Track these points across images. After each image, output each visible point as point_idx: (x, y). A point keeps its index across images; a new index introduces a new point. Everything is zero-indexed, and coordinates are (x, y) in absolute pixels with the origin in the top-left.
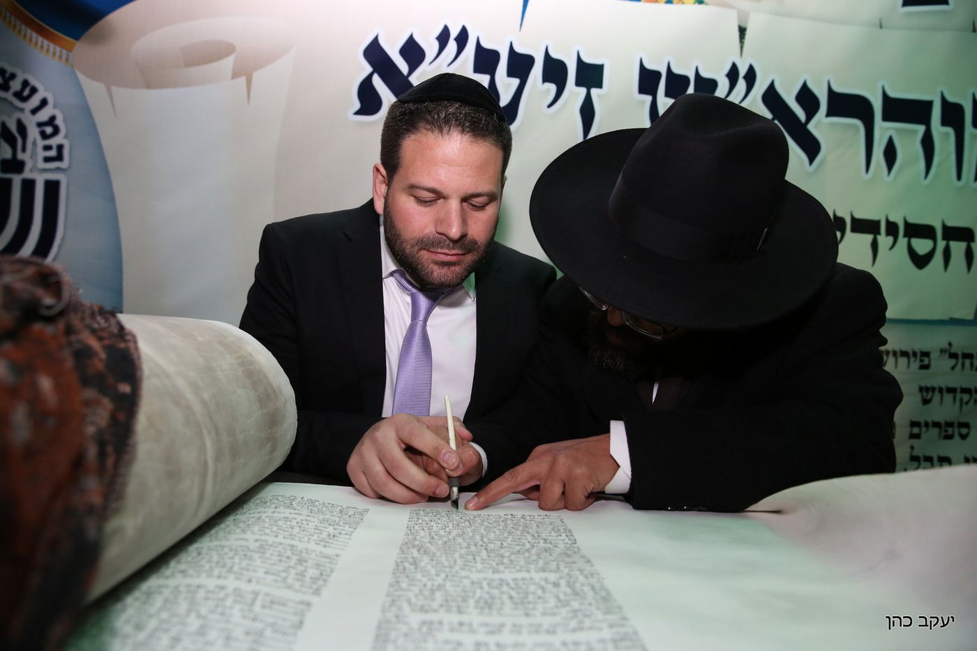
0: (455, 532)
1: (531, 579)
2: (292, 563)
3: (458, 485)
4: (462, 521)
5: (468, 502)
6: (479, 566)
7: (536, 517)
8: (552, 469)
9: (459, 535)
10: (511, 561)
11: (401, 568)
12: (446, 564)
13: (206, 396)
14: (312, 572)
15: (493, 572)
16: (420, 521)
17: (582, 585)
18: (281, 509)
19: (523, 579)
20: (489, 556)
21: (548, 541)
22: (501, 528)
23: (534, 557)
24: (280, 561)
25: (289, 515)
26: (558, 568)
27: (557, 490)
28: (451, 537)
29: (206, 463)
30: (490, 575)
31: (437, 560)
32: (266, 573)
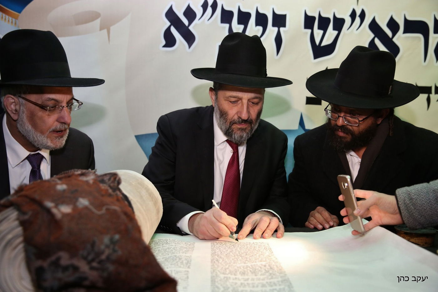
0: (229, 250)
1: (257, 264)
2: (178, 260)
4: (231, 246)
6: (239, 262)
7: (258, 243)
9: (231, 252)
10: (250, 259)
11: (213, 261)
12: (228, 262)
14: (185, 262)
15: (244, 264)
17: (274, 265)
18: (165, 245)
19: (254, 265)
20: (242, 258)
22: (245, 248)
23: (258, 257)
24: (174, 261)
25: (169, 247)
26: (266, 260)
28: (228, 252)
30: (243, 265)
31: (225, 261)
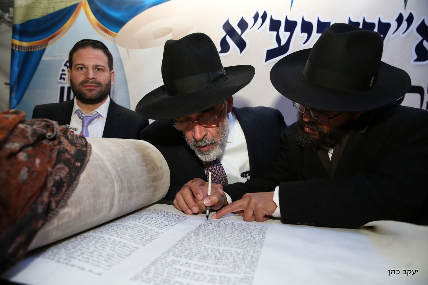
2: (142, 233)
3: (209, 209)
5: (213, 215)
8: (249, 204)
13: (119, 169)
14: (147, 238)
16: (206, 223)
18: (153, 214)
21: (252, 236)
24: (138, 232)
27: (250, 213)
29: (114, 193)
32: (129, 236)
